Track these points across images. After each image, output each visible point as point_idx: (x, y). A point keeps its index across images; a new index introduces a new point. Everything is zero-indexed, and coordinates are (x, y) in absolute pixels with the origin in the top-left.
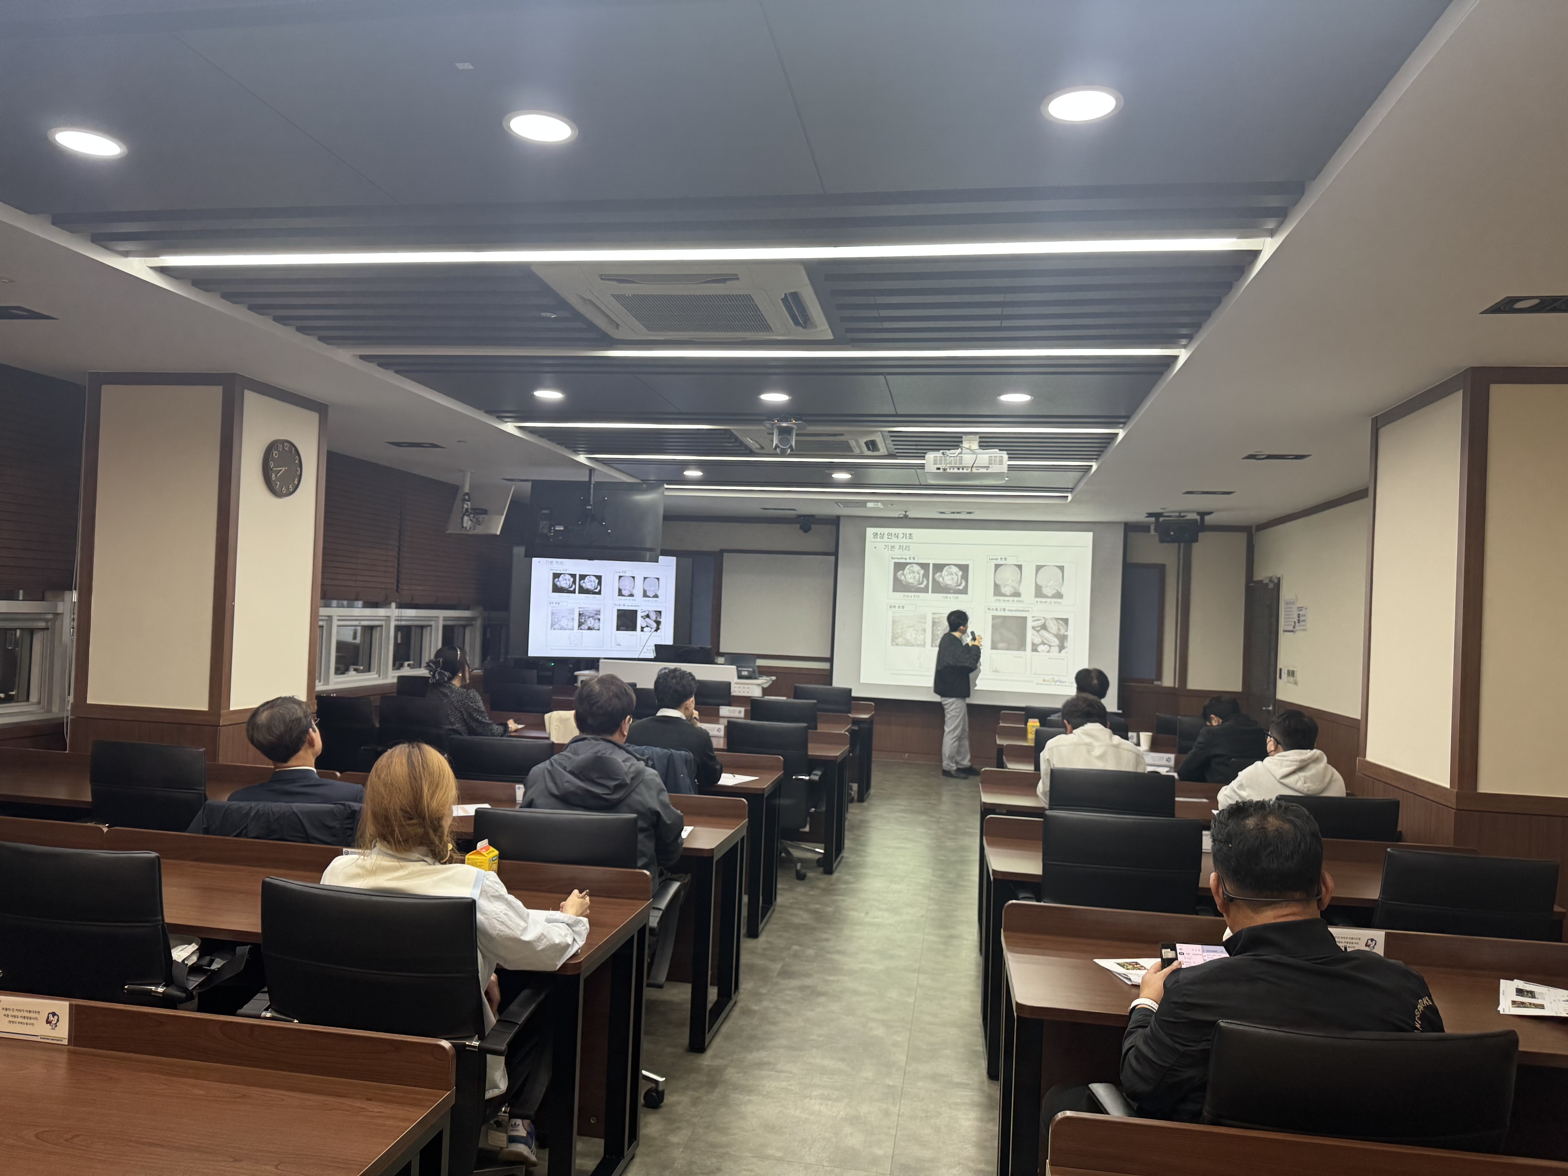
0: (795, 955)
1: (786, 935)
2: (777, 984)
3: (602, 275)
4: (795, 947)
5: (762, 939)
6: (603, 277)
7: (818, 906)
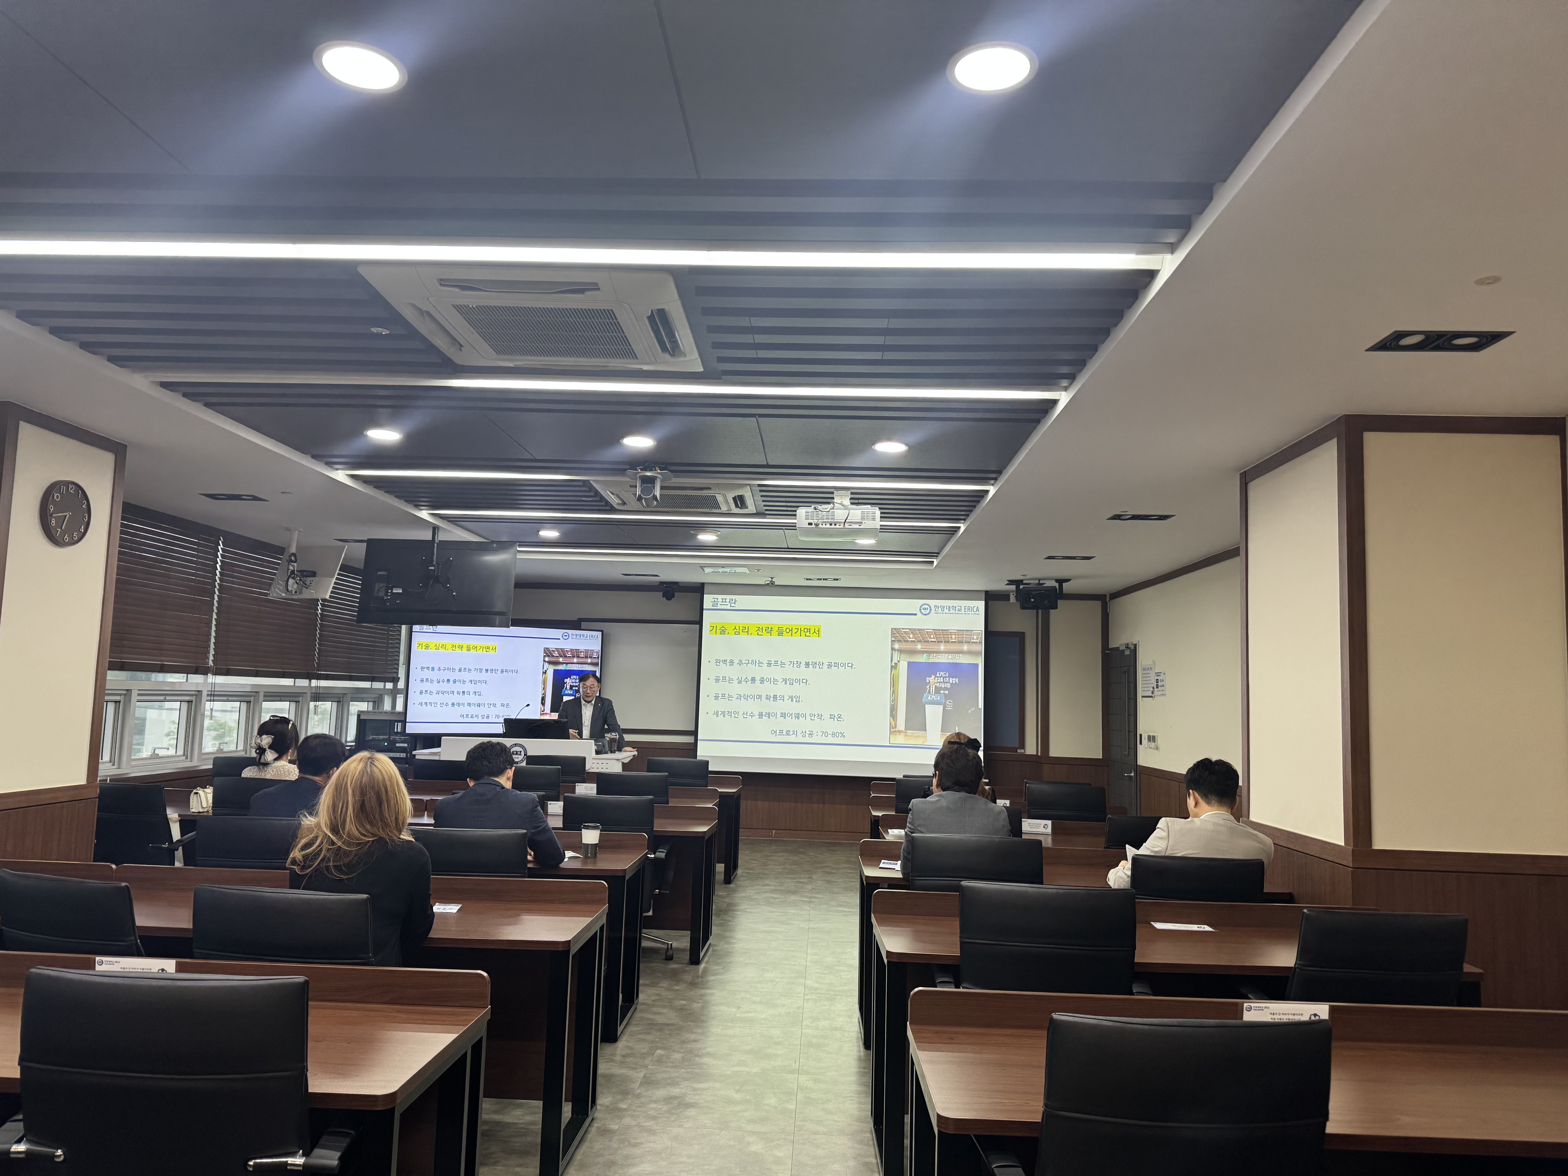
0: (660, 1061)
1: (649, 1037)
2: (638, 1096)
3: (441, 280)
4: (659, 1052)
5: (622, 1044)
6: (442, 283)
7: (684, 1002)
